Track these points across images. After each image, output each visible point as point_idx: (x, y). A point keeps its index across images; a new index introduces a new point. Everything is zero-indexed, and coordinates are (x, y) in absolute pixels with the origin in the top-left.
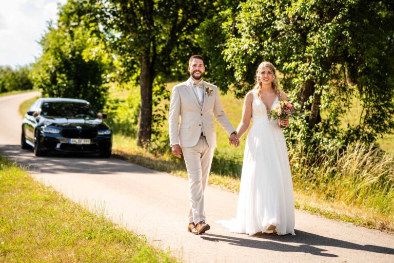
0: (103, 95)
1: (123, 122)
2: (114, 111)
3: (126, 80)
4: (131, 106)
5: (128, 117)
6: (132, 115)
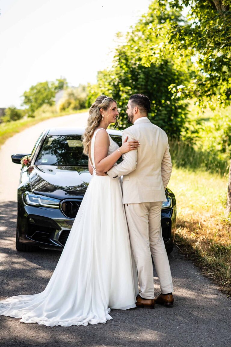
0: (181, 113)
1: (206, 150)
2: (195, 135)
3: (209, 93)
4: (217, 127)
5: (213, 142)
6: (219, 140)
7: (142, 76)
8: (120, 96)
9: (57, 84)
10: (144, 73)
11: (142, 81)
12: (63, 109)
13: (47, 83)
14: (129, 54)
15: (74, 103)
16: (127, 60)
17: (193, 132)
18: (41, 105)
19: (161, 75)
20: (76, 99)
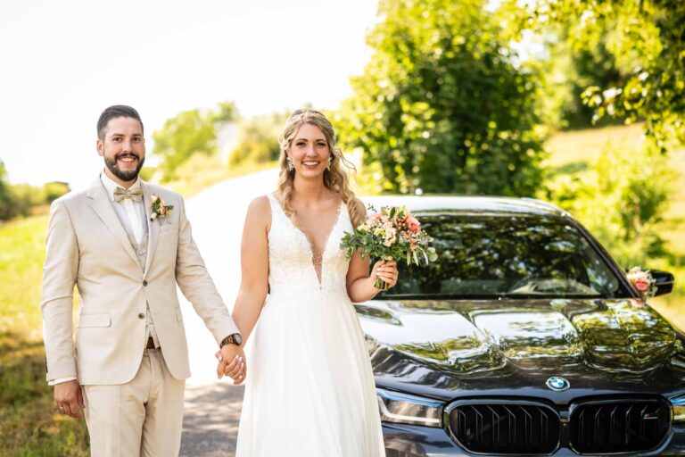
7: (449, 79)
8: (403, 125)
9: (218, 112)
10: (452, 72)
11: (451, 91)
12: (237, 160)
13: (196, 113)
14: (415, 32)
15: (258, 149)
16: (411, 46)
17: (563, 199)
18: (188, 154)
19: (487, 77)
20: (261, 139)
